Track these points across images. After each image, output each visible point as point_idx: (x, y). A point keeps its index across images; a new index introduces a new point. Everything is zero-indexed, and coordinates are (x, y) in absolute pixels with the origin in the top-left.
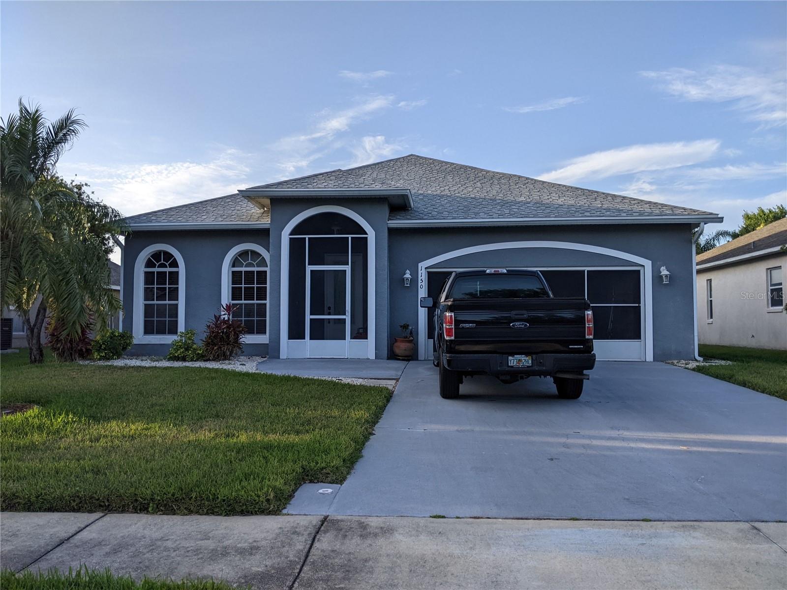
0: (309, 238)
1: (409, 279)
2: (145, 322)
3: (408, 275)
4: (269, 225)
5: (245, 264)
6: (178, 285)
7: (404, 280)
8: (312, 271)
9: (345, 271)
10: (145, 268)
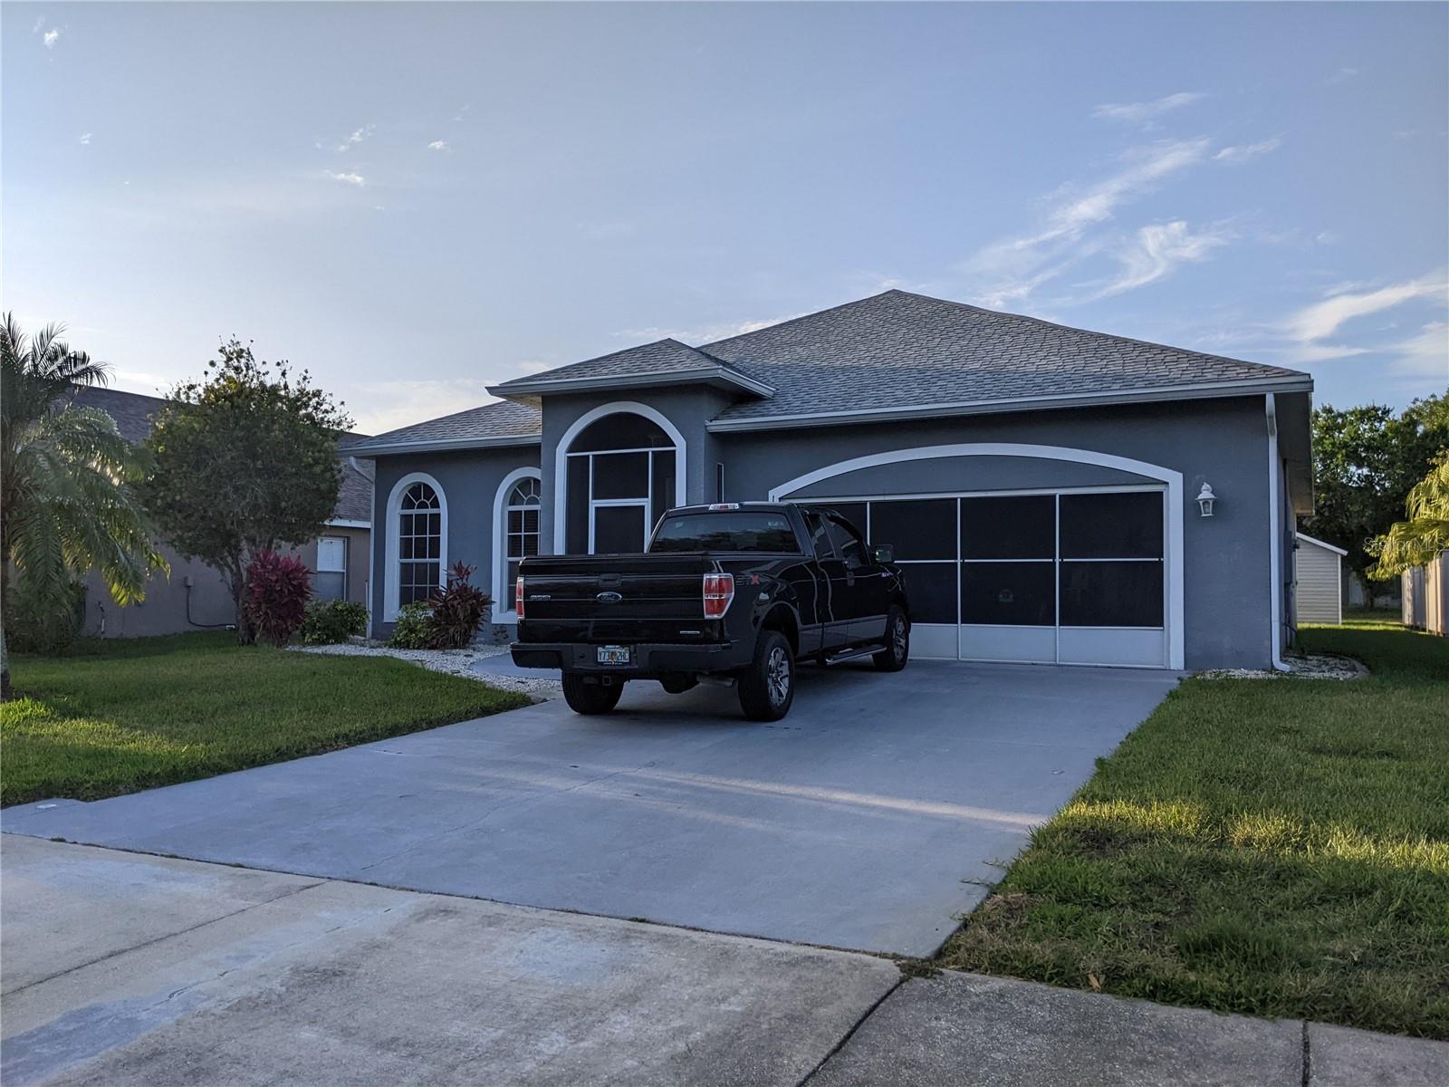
0: (594, 456)
2: (401, 588)
4: (540, 439)
5: (526, 499)
6: (439, 533)
8: (597, 509)
9: (642, 508)
10: (402, 508)
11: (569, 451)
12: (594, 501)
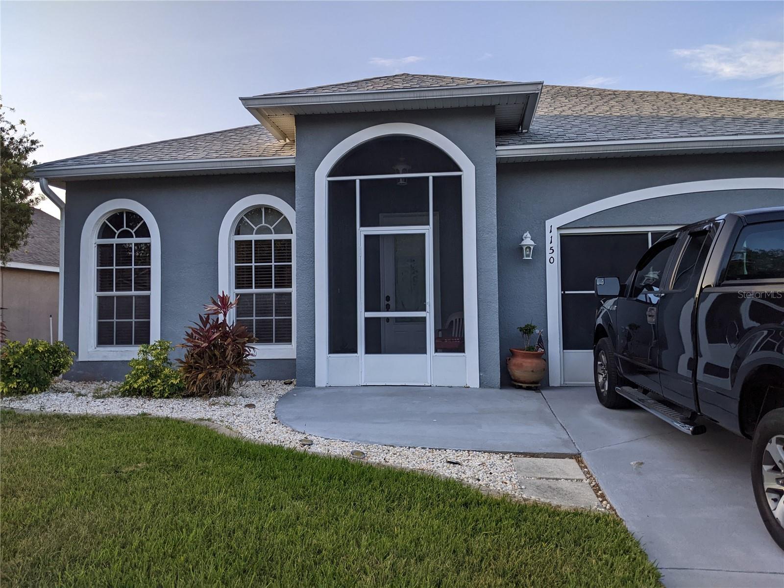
0: (361, 181)
1: (532, 247)
2: (99, 325)
3: (528, 241)
4: (293, 161)
5: (256, 228)
6: (150, 265)
7: (522, 249)
8: (366, 237)
9: (423, 236)
10: (98, 238)
11: (330, 175)
12: (363, 229)
